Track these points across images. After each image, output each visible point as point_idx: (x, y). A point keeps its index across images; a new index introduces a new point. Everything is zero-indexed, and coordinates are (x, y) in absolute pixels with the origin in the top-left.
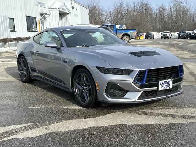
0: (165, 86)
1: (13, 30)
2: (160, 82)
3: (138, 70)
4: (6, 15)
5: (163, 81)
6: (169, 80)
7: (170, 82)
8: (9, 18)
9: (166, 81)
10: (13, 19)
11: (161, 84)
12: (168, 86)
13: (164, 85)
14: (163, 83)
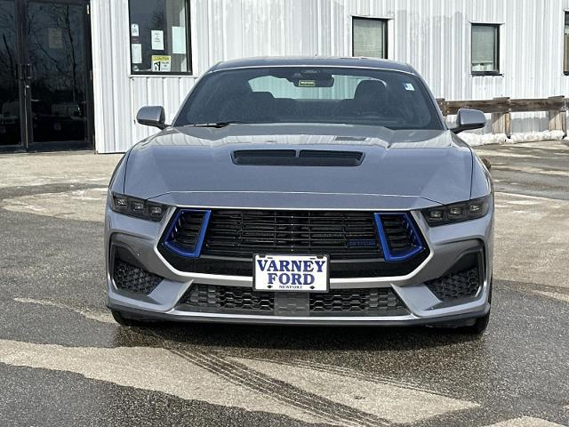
0: (284, 277)
1: (489, 68)
2: (257, 258)
3: (174, 209)
4: (458, 15)
5: (277, 259)
6: (307, 258)
7: (315, 266)
8: (473, 24)
9: (290, 258)
10: (497, 26)
11: (262, 269)
12: (302, 280)
13: (279, 273)
14: (275, 266)
